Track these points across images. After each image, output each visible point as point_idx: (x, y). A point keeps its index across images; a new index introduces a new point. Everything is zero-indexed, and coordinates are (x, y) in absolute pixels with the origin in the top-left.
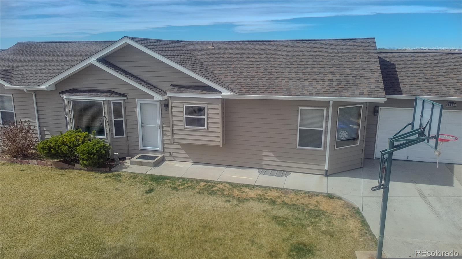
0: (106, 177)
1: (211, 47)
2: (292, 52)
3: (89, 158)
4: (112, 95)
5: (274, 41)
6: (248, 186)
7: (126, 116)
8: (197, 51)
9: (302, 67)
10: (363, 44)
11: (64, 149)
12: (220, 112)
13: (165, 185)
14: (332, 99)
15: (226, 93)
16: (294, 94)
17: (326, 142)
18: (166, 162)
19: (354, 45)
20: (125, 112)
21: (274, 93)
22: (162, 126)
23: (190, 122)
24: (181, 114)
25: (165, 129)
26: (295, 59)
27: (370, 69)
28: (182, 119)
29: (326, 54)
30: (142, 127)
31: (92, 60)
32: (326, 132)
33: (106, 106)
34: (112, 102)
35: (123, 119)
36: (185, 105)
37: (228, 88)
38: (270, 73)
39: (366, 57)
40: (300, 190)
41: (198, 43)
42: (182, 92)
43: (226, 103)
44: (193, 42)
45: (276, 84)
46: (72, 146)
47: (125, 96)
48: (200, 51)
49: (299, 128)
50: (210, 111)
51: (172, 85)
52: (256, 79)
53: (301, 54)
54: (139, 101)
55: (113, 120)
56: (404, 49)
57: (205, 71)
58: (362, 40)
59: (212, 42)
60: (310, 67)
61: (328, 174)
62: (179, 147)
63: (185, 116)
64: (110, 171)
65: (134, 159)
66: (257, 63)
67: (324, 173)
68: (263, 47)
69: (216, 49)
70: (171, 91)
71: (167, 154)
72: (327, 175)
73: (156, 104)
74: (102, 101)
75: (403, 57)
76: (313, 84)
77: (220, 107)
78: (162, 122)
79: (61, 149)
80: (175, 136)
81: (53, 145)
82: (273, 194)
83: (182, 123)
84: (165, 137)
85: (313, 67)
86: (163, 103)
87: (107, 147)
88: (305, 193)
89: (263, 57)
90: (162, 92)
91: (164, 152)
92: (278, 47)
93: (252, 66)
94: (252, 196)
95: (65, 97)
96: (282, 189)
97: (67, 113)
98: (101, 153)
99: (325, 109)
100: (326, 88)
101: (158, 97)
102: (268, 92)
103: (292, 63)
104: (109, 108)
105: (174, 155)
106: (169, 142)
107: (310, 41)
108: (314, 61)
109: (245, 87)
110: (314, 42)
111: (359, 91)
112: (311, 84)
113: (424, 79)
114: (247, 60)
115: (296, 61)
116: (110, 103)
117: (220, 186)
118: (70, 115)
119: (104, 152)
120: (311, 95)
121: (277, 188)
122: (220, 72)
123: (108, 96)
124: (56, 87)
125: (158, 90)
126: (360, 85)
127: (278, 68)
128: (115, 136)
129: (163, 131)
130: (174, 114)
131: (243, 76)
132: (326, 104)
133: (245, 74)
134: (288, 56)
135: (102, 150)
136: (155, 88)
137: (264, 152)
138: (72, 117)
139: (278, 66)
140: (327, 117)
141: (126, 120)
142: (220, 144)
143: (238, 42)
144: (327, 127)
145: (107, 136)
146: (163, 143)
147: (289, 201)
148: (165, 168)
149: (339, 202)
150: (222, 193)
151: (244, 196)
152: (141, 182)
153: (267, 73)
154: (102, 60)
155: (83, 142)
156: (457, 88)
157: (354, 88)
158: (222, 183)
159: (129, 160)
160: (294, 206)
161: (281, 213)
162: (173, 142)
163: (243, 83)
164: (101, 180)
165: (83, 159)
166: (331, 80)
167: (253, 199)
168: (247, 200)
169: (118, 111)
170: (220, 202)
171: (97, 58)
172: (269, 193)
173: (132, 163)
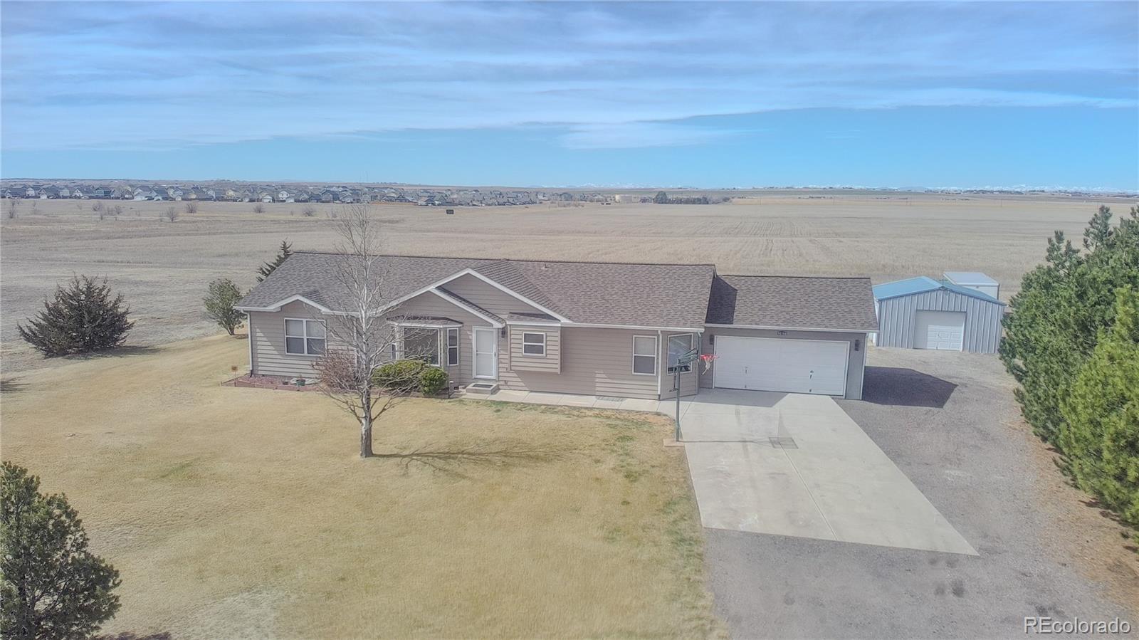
0: (449, 402)
1: (544, 269)
2: (630, 278)
3: (431, 384)
4: (449, 322)
6: (586, 408)
7: (460, 344)
8: (529, 273)
9: (638, 296)
10: (701, 271)
12: (558, 339)
13: (509, 408)
14: (659, 328)
15: (565, 321)
16: (628, 323)
17: (657, 368)
18: (501, 391)
20: (460, 339)
21: (610, 322)
22: (498, 354)
23: (528, 349)
24: (519, 341)
25: (501, 356)
26: (632, 286)
28: (520, 346)
29: (663, 282)
30: (477, 354)
31: (432, 288)
32: (658, 359)
33: (442, 332)
34: (448, 329)
35: (457, 347)
36: (524, 333)
37: (566, 316)
38: (607, 301)
39: (700, 286)
40: (633, 410)
41: (529, 263)
42: (522, 320)
43: (564, 331)
45: (612, 313)
47: (462, 323)
48: (532, 274)
49: (634, 355)
50: (549, 339)
51: (510, 313)
52: (593, 307)
53: (639, 281)
54: (475, 329)
55: (448, 347)
56: (942, 192)
57: (543, 298)
58: (702, 267)
60: (645, 296)
61: (661, 398)
62: (515, 375)
63: (524, 343)
65: (469, 386)
66: (594, 290)
67: (656, 397)
68: (600, 271)
69: (550, 271)
70: (510, 319)
71: (503, 383)
73: (492, 332)
74: (439, 329)
75: (749, 282)
76: (646, 314)
77: (558, 334)
78: (498, 349)
80: (512, 364)
82: (609, 413)
83: (520, 351)
84: (500, 365)
85: (648, 296)
86: (500, 331)
87: (444, 373)
88: (637, 412)
89: (600, 282)
90: (503, 321)
91: (499, 381)
93: (589, 293)
94: (590, 414)
95: (395, 324)
96: (617, 409)
97: (397, 340)
99: (656, 337)
100: (656, 318)
101: (498, 325)
103: (629, 292)
104: (445, 335)
105: (509, 383)
106: (505, 370)
108: (651, 289)
109: (583, 316)
111: (684, 322)
112: (644, 314)
113: (760, 308)
114: (584, 285)
115: (633, 288)
116: (446, 331)
117: (559, 408)
118: (399, 343)
119: (442, 378)
120: (642, 323)
121: (613, 409)
123: (445, 324)
124: (384, 314)
125: (496, 318)
126: (686, 316)
127: (615, 296)
128: (448, 364)
129: (498, 358)
130: (512, 341)
131: (581, 304)
132: (655, 333)
133: (583, 301)
134: (625, 282)
136: (493, 316)
138: (403, 344)
139: (616, 293)
140: (658, 345)
141: (460, 348)
142: (558, 371)
143: (573, 263)
144: (658, 354)
145: (441, 364)
146: (498, 371)
147: (622, 417)
148: (501, 396)
149: (664, 418)
150: (563, 412)
151: (583, 414)
152: (486, 406)
153: (604, 301)
154: (440, 288)
155: (422, 369)
156: (788, 317)
157: (680, 319)
158: (561, 406)
159: (464, 388)
160: (625, 419)
161: (614, 423)
162: (510, 369)
163: (581, 310)
164: (446, 403)
165: (425, 386)
166: (662, 311)
167: (591, 416)
168: (585, 417)
169: (453, 339)
170: (563, 418)
171: (438, 285)
172: (605, 413)
173: (468, 391)
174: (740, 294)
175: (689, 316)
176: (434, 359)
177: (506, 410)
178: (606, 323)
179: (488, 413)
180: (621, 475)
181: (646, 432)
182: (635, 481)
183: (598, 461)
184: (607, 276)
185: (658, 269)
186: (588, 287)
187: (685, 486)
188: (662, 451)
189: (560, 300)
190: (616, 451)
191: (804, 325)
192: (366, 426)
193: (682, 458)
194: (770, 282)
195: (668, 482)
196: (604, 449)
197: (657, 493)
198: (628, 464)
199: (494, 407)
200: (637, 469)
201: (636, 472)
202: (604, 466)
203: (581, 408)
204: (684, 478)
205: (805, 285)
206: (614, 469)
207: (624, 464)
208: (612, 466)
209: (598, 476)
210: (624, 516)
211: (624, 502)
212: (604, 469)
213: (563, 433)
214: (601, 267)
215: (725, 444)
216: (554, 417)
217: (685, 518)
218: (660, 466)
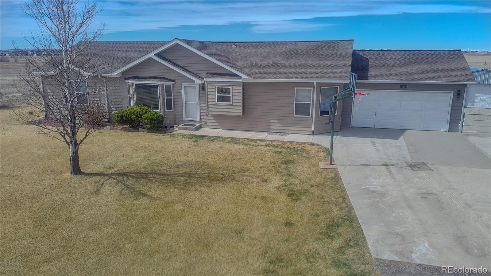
0: (164, 135)
1: (234, 46)
2: (293, 50)
3: (151, 123)
4: (165, 80)
5: (280, 42)
6: (260, 140)
7: (174, 96)
8: (224, 49)
9: (299, 61)
10: (344, 44)
11: (133, 117)
12: (241, 91)
13: (204, 139)
14: (315, 81)
15: (245, 78)
16: (292, 78)
17: (312, 111)
18: (203, 128)
19: (338, 45)
20: (174, 93)
21: (278, 77)
22: (200, 103)
23: (220, 99)
24: (214, 93)
25: (202, 105)
26: (294, 55)
27: (345, 61)
28: (214, 97)
29: (317, 51)
30: (186, 104)
31: (152, 55)
32: (313, 104)
33: (160, 88)
34: (165, 85)
35: (172, 98)
36: (216, 87)
37: (246, 74)
38: (276, 64)
39: (344, 53)
40: (294, 142)
41: (224, 43)
42: (215, 78)
43: (245, 85)
44: (220, 42)
45: (280, 72)
46: (139, 115)
47: (174, 81)
48: (226, 49)
49: (295, 102)
50: (234, 91)
51: (208, 73)
52: (266, 68)
53: (299, 52)
54: (183, 85)
55: (165, 98)
57: (231, 63)
58: (344, 41)
59: (235, 42)
60: (304, 60)
62: (212, 118)
63: (217, 95)
64: (165, 133)
65: (181, 126)
66: (267, 58)
67: (311, 133)
68: (272, 46)
69: (238, 48)
70: (207, 77)
71: (203, 123)
72: (314, 134)
73: (196, 87)
74: (158, 85)
75: (376, 54)
76: (305, 72)
77: (241, 88)
78: (200, 100)
79: (131, 117)
80: (210, 109)
81: (125, 114)
82: (276, 144)
83: (214, 100)
84: (202, 111)
85: (306, 60)
86: (201, 86)
87: (162, 116)
88: (296, 143)
89: (272, 53)
90: (201, 78)
91: (201, 122)
92: (283, 47)
93: (264, 60)
94: (263, 144)
95: (130, 82)
96: (282, 141)
97: (131, 93)
98: (159, 120)
99: (312, 88)
100: (313, 74)
101: (198, 82)
102: (274, 77)
103: (292, 58)
104: (163, 90)
105: (208, 124)
106: (205, 114)
107: (307, 42)
108: (308, 56)
109: (259, 74)
110: (309, 43)
111: (334, 76)
112: (303, 72)
113: (387, 69)
114: (261, 56)
116: (164, 86)
117: (241, 140)
118: (133, 96)
119: (161, 119)
120: (302, 78)
121: (279, 141)
122: (241, 64)
123: (162, 81)
124: (122, 75)
125: (198, 77)
126: (335, 72)
127: (282, 61)
128: (166, 110)
129: (200, 106)
130: (209, 93)
131: (257, 67)
133: (259, 65)
134: (290, 52)
135: (160, 118)
136: (196, 75)
137: (272, 120)
138: (135, 96)
140: (313, 94)
141: (174, 99)
142: (241, 115)
143: (254, 42)
144: (313, 101)
145: (161, 110)
146: (200, 115)
147: (286, 146)
148: (202, 132)
149: (317, 147)
150: (243, 143)
151: (257, 144)
152: (189, 138)
153: (274, 65)
154: (158, 55)
155: (146, 112)
156: (408, 74)
157: (331, 74)
158: (242, 139)
159: (177, 127)
160: (288, 148)
161: (279, 150)
162: (208, 114)
163: (257, 71)
164: (161, 136)
165: (147, 124)
166: (317, 69)
167: (263, 146)
168: (259, 146)
169: (168, 91)
170: (242, 146)
171: (155, 53)
172: (273, 143)
173: (180, 128)
174: (370, 60)
175: (338, 72)
176: (156, 107)
177: (201, 141)
178: (276, 78)
179: (187, 142)
180: (284, 194)
181: (304, 157)
182: (297, 200)
183: (265, 181)
184: (277, 49)
185: (313, 44)
186: (263, 56)
187: (344, 206)
188: (319, 172)
189: (243, 65)
190: (281, 172)
191: (421, 79)
192: (72, 149)
193: (336, 179)
194: (391, 54)
195: (328, 201)
196: (270, 170)
197: (318, 213)
198: (291, 184)
199: (194, 139)
200: (298, 188)
201: (298, 191)
202: (270, 186)
203: (256, 140)
204: (342, 197)
205: (416, 55)
206: (278, 188)
207: (287, 183)
208: (276, 185)
209: (264, 194)
210: (287, 240)
211: (287, 222)
212: (270, 188)
213: (240, 157)
214: (273, 44)
215: (371, 167)
216: (236, 146)
217: (351, 244)
218: (319, 185)
